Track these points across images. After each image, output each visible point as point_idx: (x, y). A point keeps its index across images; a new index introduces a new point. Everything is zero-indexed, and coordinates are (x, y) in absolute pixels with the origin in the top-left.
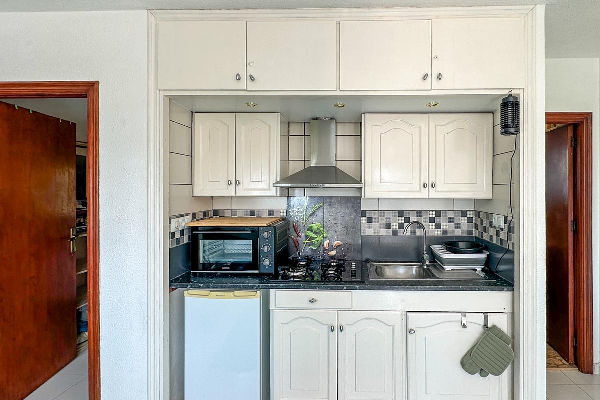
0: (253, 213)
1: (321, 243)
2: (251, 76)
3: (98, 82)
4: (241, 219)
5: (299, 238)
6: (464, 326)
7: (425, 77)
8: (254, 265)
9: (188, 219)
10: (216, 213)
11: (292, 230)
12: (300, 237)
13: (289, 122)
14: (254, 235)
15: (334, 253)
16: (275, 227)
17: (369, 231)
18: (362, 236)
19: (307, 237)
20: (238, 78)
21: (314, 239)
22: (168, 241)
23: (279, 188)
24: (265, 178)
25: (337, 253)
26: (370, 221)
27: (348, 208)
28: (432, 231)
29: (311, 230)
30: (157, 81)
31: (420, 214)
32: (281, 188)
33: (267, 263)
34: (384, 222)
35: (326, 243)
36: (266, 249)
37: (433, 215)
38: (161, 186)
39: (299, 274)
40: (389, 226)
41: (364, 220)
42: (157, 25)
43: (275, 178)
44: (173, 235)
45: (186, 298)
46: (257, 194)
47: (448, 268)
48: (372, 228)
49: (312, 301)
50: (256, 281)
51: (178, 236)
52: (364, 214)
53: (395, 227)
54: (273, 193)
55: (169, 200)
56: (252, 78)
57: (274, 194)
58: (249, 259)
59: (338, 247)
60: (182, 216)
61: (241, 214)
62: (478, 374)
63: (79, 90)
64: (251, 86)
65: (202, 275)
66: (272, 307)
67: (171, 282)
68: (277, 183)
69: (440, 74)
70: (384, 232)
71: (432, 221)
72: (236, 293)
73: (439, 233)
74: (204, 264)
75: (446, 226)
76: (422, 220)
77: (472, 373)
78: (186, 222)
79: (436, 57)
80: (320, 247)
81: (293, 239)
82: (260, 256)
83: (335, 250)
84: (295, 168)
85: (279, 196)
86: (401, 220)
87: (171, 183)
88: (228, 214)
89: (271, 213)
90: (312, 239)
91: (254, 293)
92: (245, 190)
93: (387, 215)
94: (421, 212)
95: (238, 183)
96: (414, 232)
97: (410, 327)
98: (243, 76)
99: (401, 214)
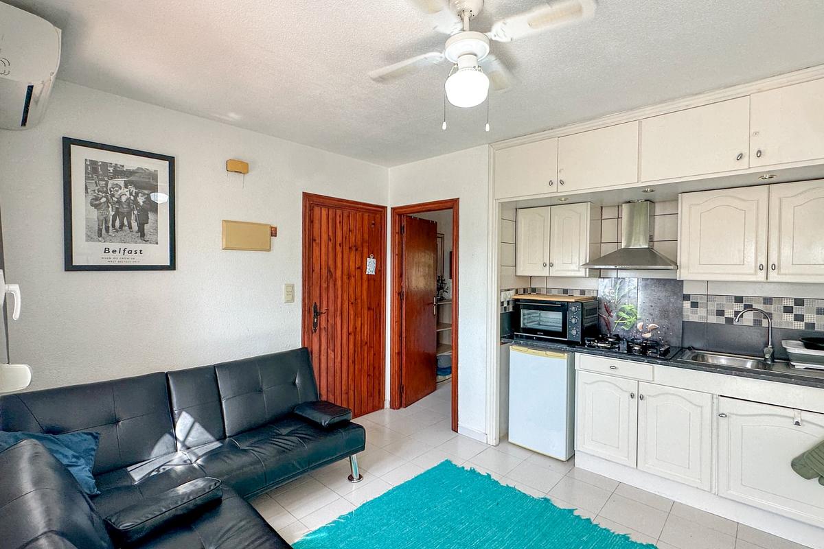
0: (565, 291)
1: (634, 325)
2: (560, 181)
3: (458, 199)
4: (554, 296)
5: (609, 318)
6: (797, 423)
7: (740, 157)
8: (563, 333)
9: (512, 293)
10: (534, 290)
11: (603, 309)
12: (611, 316)
13: (602, 207)
14: (563, 308)
15: (648, 335)
16: (582, 303)
17: (691, 315)
18: (683, 321)
19: (618, 317)
20: (551, 183)
21: (626, 319)
22: (500, 307)
23: (587, 270)
24: (576, 259)
25: (653, 336)
26: (695, 305)
27: (666, 291)
28: (787, 323)
29: (623, 310)
30: (494, 192)
31: (768, 301)
32: (590, 269)
33: (574, 332)
34: (713, 307)
35: (639, 325)
36: (573, 321)
37: (791, 304)
38: (495, 268)
39: (603, 345)
40: (720, 313)
41: (687, 304)
42: (494, 153)
43: (584, 260)
44: (502, 303)
45: (511, 351)
46: (569, 274)
47: (800, 366)
48: (697, 314)
49: (613, 368)
50: (565, 347)
51: (505, 305)
52: (687, 297)
53: (729, 313)
54: (582, 273)
55: (501, 278)
56: (562, 182)
57: (583, 275)
58: (560, 329)
59: (653, 329)
60: (509, 290)
61: (554, 292)
62: (817, 478)
63: (449, 205)
64: (561, 188)
65: (522, 337)
66: (577, 367)
67: (501, 337)
68: (586, 264)
69: (759, 151)
70: (713, 319)
71: (788, 310)
72: (548, 352)
73: (800, 326)
74: (523, 328)
75: (809, 318)
76: (771, 308)
77: (808, 477)
78: (511, 295)
79: (756, 133)
80: (632, 328)
81: (604, 319)
82: (569, 327)
83: (649, 332)
84: (607, 249)
85: (587, 276)
86: (740, 307)
87: (502, 266)
88: (544, 292)
89: (583, 292)
90: (623, 319)
91: (561, 355)
92: (558, 271)
93: (718, 301)
94: (771, 299)
95: (551, 265)
96: (757, 323)
97: (721, 412)
98: (555, 182)
99: (739, 300)
